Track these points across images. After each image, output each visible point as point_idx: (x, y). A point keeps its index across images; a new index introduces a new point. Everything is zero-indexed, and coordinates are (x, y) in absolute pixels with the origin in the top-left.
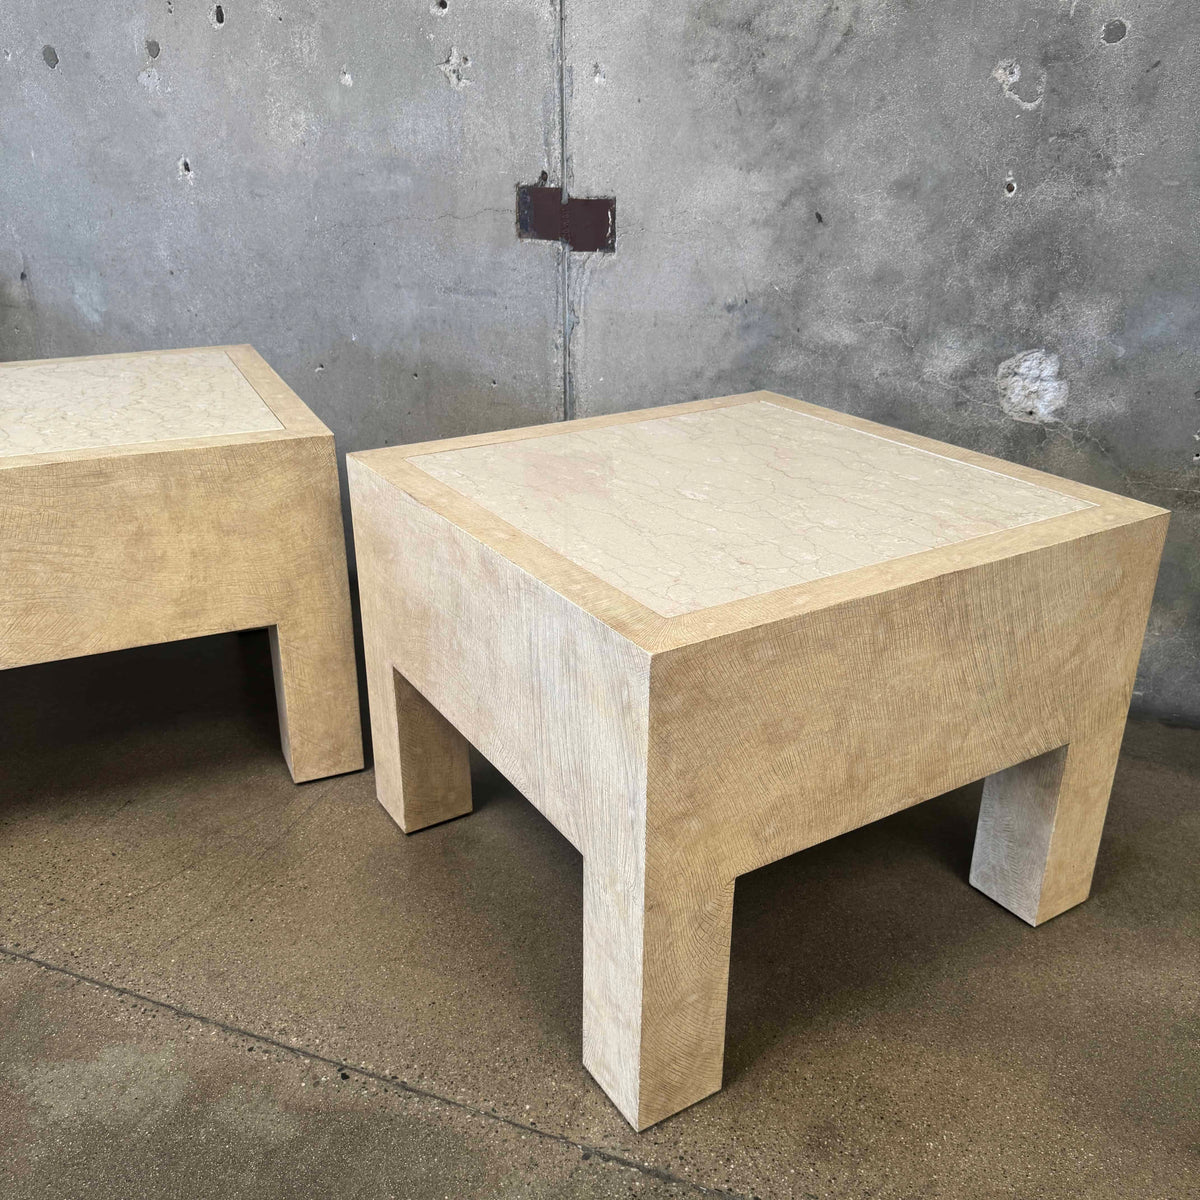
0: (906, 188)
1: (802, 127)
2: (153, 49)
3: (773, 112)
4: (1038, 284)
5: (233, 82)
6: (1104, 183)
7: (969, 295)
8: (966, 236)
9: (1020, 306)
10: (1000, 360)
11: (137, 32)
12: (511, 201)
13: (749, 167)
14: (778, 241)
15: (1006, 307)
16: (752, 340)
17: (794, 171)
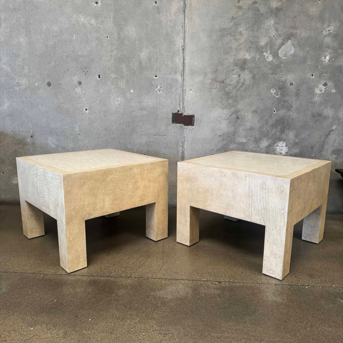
0: (255, 112)
1: (234, 101)
2: (80, 83)
3: (228, 98)
4: (281, 129)
5: (101, 91)
6: (292, 110)
7: (268, 132)
8: (267, 120)
9: (278, 133)
10: (275, 143)
11: (76, 79)
12: (171, 116)
13: (223, 109)
14: (230, 122)
15: (275, 133)
16: (225, 142)
17: (233, 109)
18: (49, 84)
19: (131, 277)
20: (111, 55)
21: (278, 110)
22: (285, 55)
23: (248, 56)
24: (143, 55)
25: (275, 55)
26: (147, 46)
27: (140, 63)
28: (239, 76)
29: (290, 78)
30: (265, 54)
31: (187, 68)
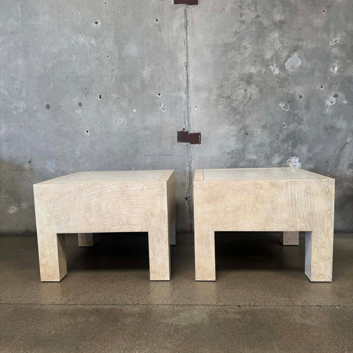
1: (242, 116)
2: (80, 104)
3: (235, 114)
4: (293, 143)
5: (103, 112)
6: (303, 123)
7: (279, 147)
8: (277, 135)
9: (290, 148)
10: (287, 159)
11: (76, 101)
12: (176, 135)
13: (231, 125)
14: (238, 139)
15: (287, 149)
16: (234, 160)
17: (241, 125)
18: (48, 107)
19: (138, 304)
20: (112, 75)
21: (288, 124)
22: (292, 68)
23: (253, 70)
24: (146, 73)
25: (282, 68)
26: (149, 65)
27: (143, 81)
28: (246, 90)
29: (298, 90)
30: (271, 67)
31: (191, 84)
